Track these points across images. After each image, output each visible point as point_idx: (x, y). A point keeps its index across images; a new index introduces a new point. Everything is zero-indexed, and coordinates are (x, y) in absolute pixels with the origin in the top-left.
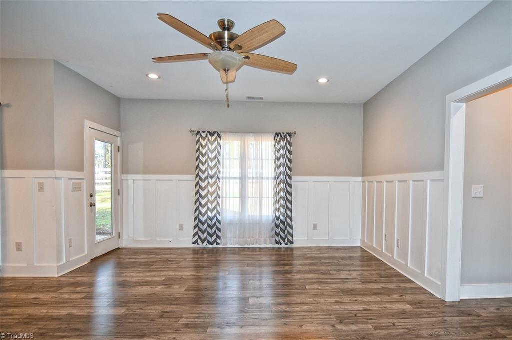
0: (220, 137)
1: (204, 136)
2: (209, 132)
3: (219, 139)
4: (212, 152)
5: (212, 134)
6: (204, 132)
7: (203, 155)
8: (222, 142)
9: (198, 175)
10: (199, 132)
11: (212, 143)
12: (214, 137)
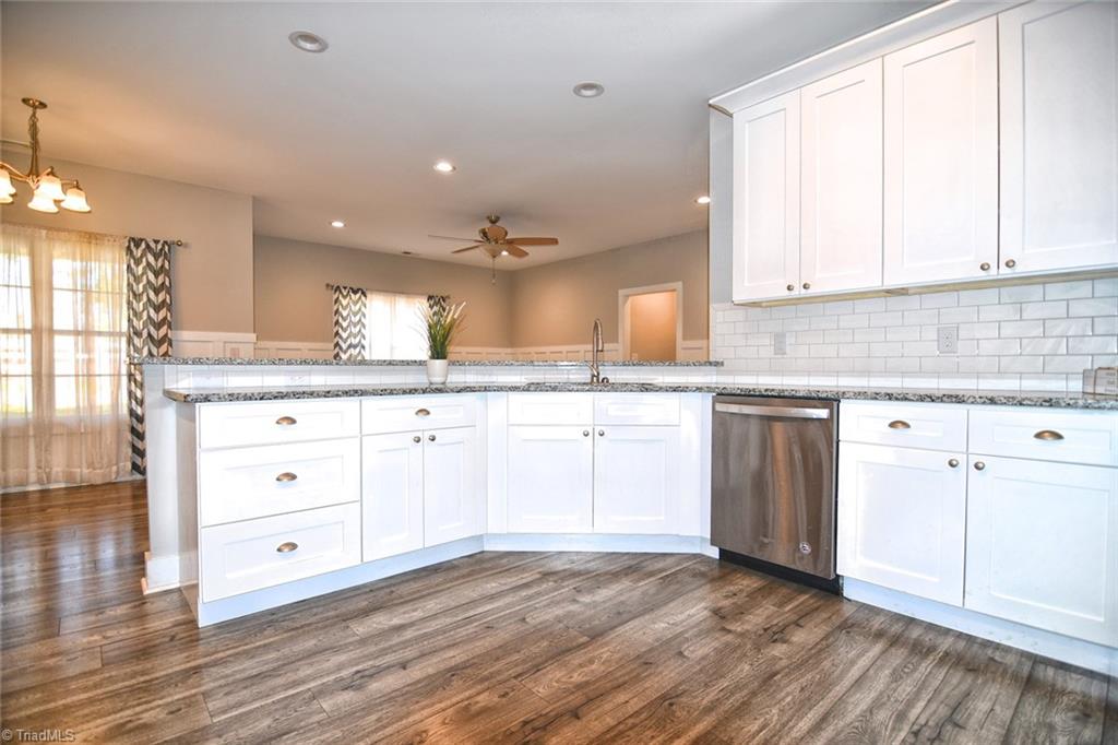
0: (365, 296)
1: (345, 294)
2: (351, 288)
3: (363, 298)
4: (355, 314)
5: (355, 292)
6: (345, 288)
7: (344, 319)
8: (367, 302)
9: (337, 344)
10: (338, 287)
11: (355, 303)
12: (358, 296)
